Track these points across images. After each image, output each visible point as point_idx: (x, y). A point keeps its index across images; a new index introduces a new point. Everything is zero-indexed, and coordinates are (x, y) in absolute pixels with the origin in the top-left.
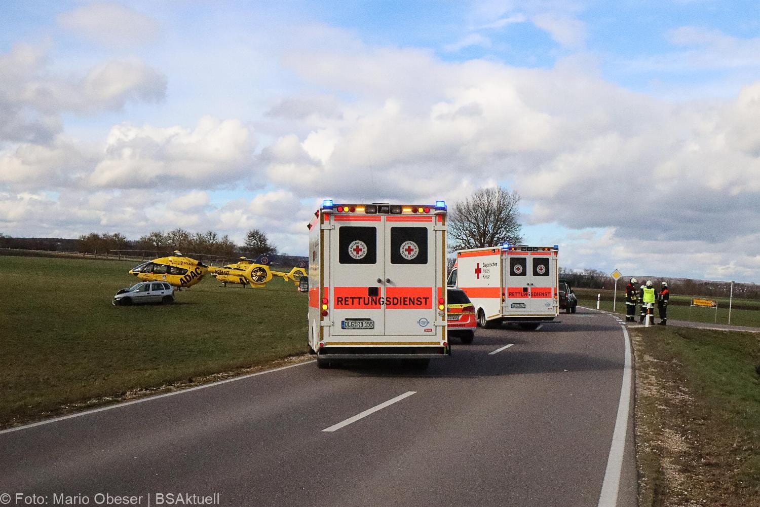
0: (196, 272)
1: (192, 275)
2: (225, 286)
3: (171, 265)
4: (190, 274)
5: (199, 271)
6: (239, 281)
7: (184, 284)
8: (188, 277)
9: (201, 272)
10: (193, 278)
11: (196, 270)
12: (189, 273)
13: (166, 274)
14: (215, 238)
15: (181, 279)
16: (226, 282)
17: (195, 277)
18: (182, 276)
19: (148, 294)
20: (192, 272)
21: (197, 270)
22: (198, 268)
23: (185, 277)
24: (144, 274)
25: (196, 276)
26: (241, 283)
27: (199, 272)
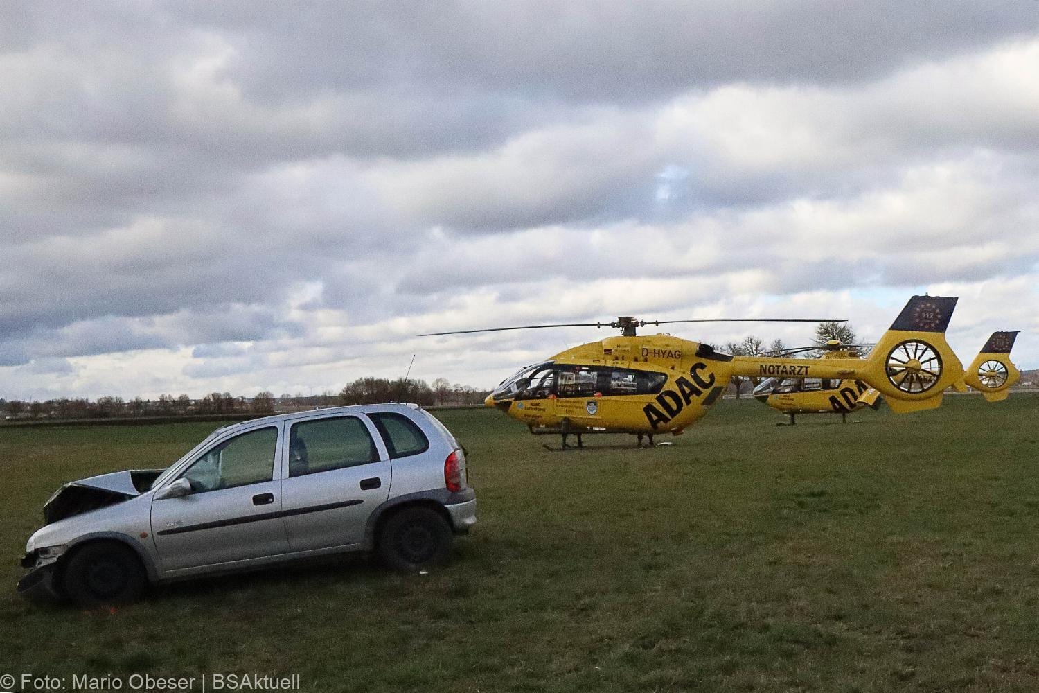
0: (696, 377)
1: (683, 391)
2: (793, 423)
3: (610, 364)
4: (676, 389)
5: (704, 376)
6: (828, 405)
7: (657, 422)
8: (668, 399)
9: (712, 376)
10: (688, 402)
11: (693, 370)
12: (671, 386)
13: (597, 397)
14: (759, 348)
15: (649, 409)
16: (793, 412)
17: (693, 398)
18: (652, 399)
19: (261, 500)
20: (681, 382)
21: (698, 371)
22: (702, 366)
23: (660, 399)
24: (527, 403)
25: (698, 393)
26: (836, 411)
27: (707, 380)
